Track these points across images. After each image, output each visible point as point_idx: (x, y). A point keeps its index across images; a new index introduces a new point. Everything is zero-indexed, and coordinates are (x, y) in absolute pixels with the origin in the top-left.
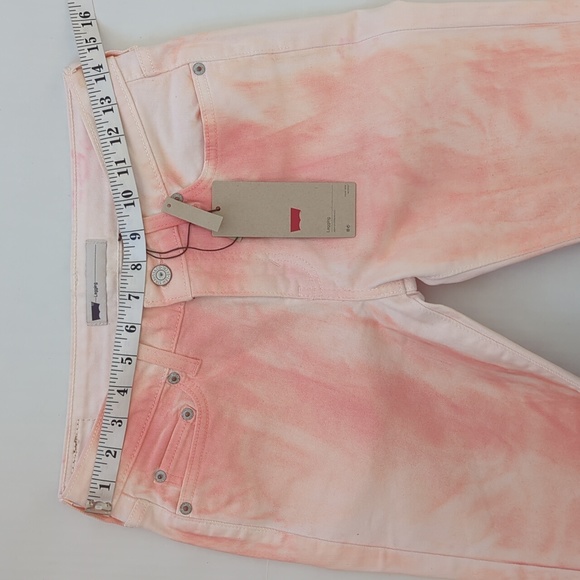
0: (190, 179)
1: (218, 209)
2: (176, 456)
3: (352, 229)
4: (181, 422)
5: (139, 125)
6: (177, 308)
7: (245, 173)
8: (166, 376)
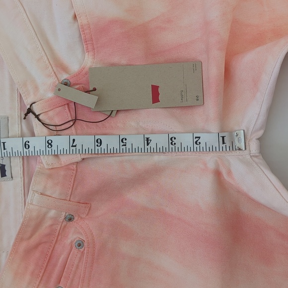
0: (75, 67)
1: (95, 89)
2: (71, 276)
3: (201, 98)
4: (74, 250)
5: (31, 29)
6: (71, 167)
7: (116, 59)
8: (63, 218)
